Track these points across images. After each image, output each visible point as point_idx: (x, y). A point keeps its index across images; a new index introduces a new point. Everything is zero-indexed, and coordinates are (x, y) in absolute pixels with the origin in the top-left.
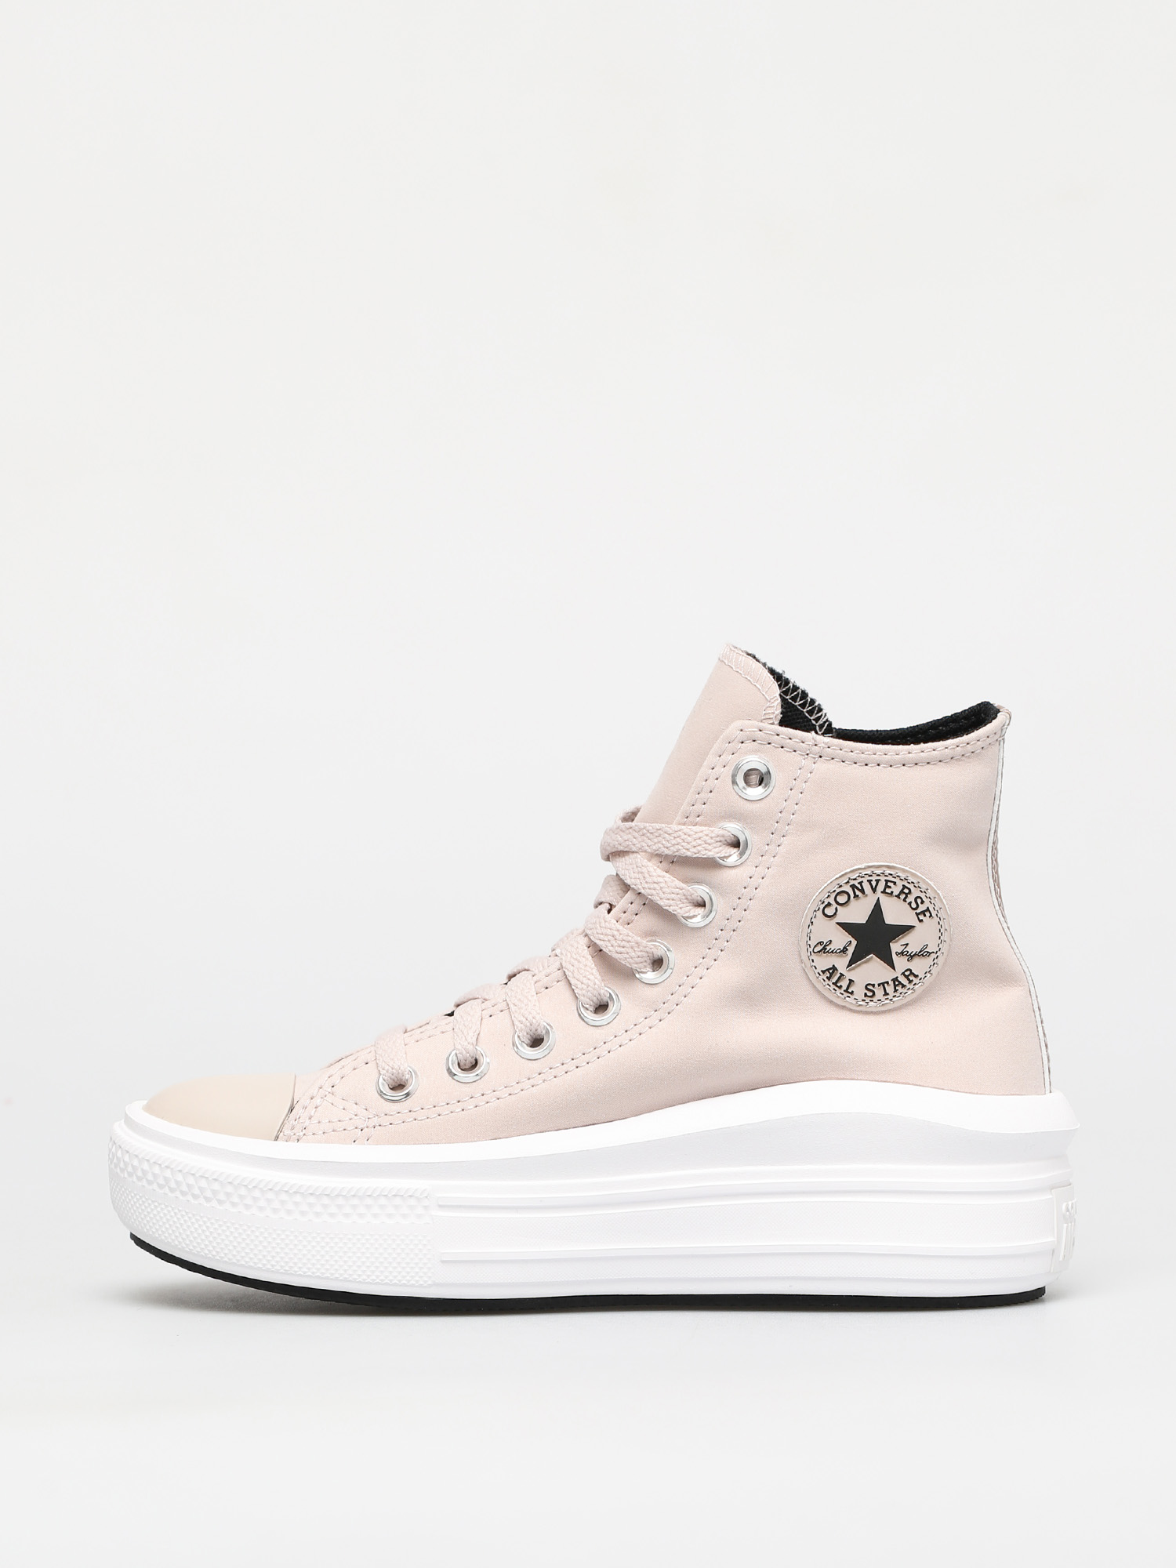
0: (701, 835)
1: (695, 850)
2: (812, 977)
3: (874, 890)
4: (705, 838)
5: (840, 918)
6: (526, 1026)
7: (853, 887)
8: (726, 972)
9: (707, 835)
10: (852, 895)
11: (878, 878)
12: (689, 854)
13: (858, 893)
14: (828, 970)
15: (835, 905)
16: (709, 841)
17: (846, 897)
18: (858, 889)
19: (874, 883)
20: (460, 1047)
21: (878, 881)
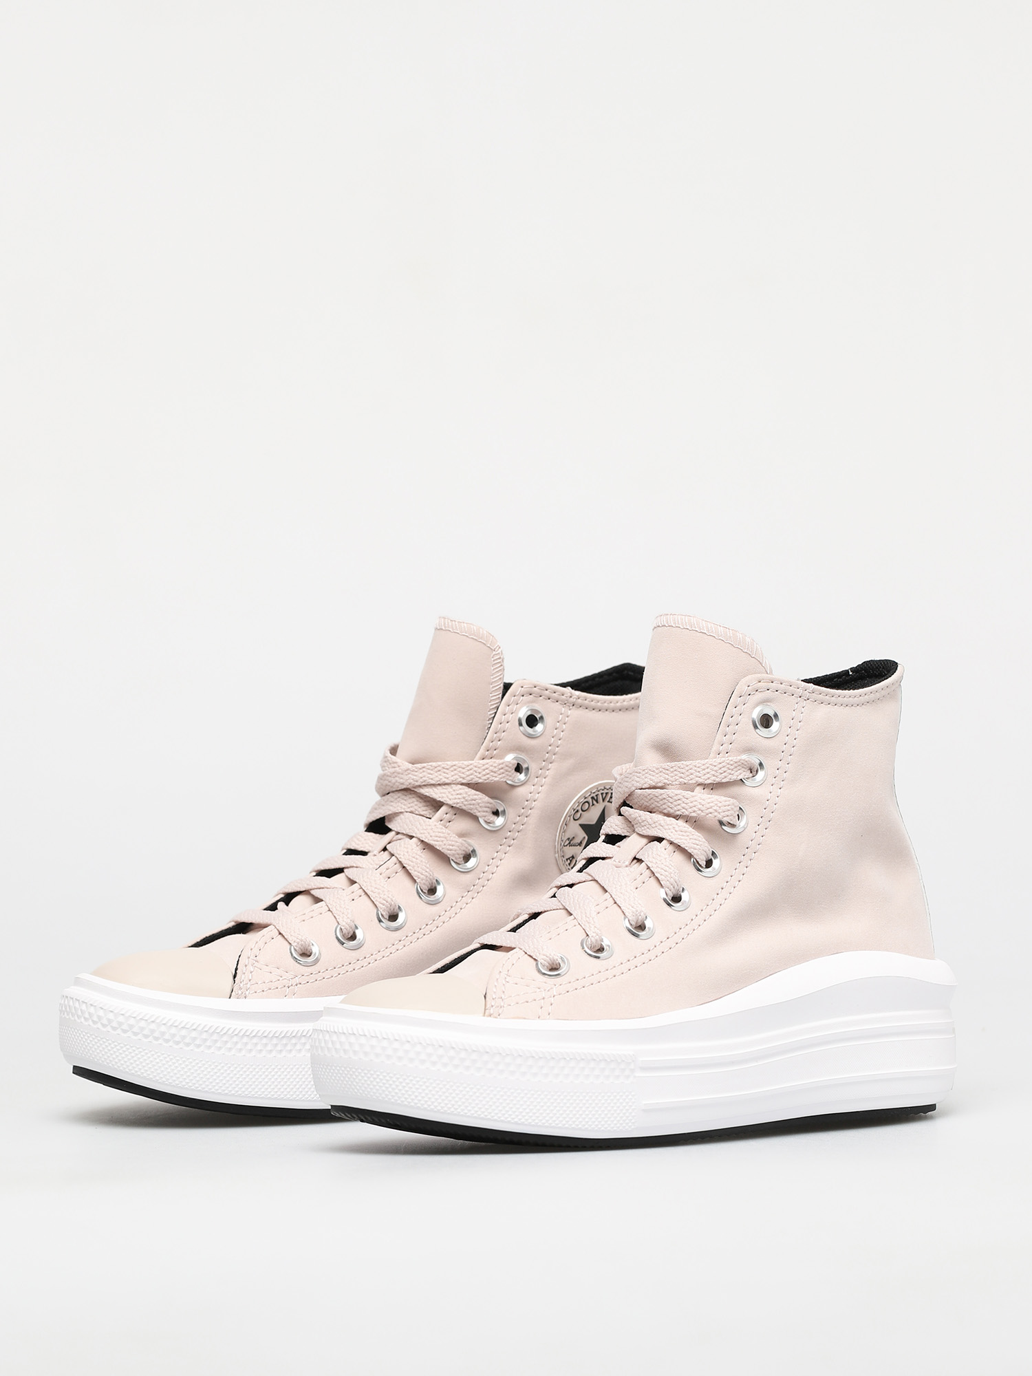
0: (487, 766)
1: (485, 778)
2: (560, 862)
3: (603, 800)
4: (491, 768)
5: (582, 821)
6: (387, 907)
7: (593, 798)
8: (512, 862)
9: (492, 766)
10: (591, 804)
11: (607, 791)
12: (480, 781)
13: (595, 802)
14: (569, 859)
15: (581, 811)
16: (494, 770)
17: (587, 804)
18: (595, 799)
19: (604, 795)
20: (344, 924)
21: (607, 793)
